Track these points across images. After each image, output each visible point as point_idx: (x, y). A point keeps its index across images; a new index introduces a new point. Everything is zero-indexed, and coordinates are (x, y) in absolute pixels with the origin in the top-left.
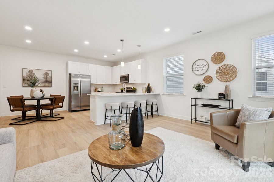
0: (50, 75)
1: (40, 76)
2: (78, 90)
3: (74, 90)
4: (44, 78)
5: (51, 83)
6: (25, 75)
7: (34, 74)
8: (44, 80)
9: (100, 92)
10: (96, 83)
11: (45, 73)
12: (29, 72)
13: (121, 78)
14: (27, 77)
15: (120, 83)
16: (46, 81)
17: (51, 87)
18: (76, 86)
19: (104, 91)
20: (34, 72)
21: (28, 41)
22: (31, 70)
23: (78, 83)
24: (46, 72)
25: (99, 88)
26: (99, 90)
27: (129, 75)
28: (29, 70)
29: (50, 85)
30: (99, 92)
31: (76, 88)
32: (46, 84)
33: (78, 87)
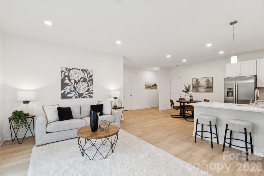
0: (211, 81)
1: (203, 83)
2: (233, 96)
4: (206, 84)
5: (212, 89)
6: (194, 83)
7: (199, 82)
8: (206, 86)
11: (207, 80)
12: (196, 80)
14: (195, 85)
16: (208, 87)
17: (212, 92)
20: (199, 80)
21: (184, 60)
22: (197, 79)
24: (208, 78)
28: (196, 79)
29: (211, 91)
31: (230, 94)
32: (208, 90)
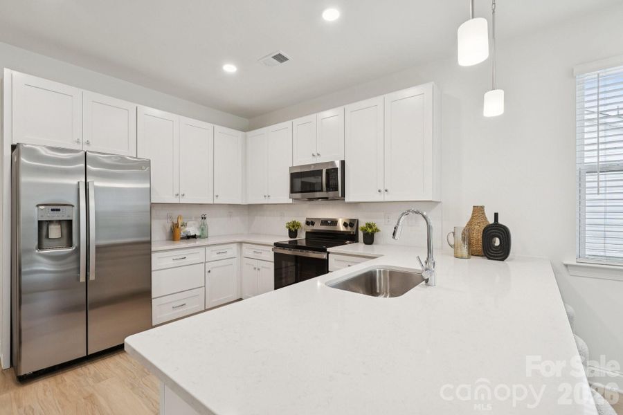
2: (70, 245)
3: (40, 247)
9: (194, 237)
10: (176, 201)
13: (294, 176)
15: (290, 201)
18: (60, 222)
19: (210, 233)
23: (74, 202)
25: (189, 223)
26: (192, 230)
27: (343, 163)
30: (189, 237)
31: (55, 232)
33: (70, 222)
